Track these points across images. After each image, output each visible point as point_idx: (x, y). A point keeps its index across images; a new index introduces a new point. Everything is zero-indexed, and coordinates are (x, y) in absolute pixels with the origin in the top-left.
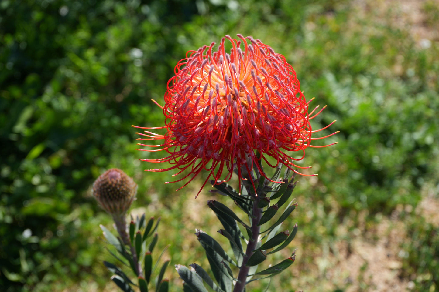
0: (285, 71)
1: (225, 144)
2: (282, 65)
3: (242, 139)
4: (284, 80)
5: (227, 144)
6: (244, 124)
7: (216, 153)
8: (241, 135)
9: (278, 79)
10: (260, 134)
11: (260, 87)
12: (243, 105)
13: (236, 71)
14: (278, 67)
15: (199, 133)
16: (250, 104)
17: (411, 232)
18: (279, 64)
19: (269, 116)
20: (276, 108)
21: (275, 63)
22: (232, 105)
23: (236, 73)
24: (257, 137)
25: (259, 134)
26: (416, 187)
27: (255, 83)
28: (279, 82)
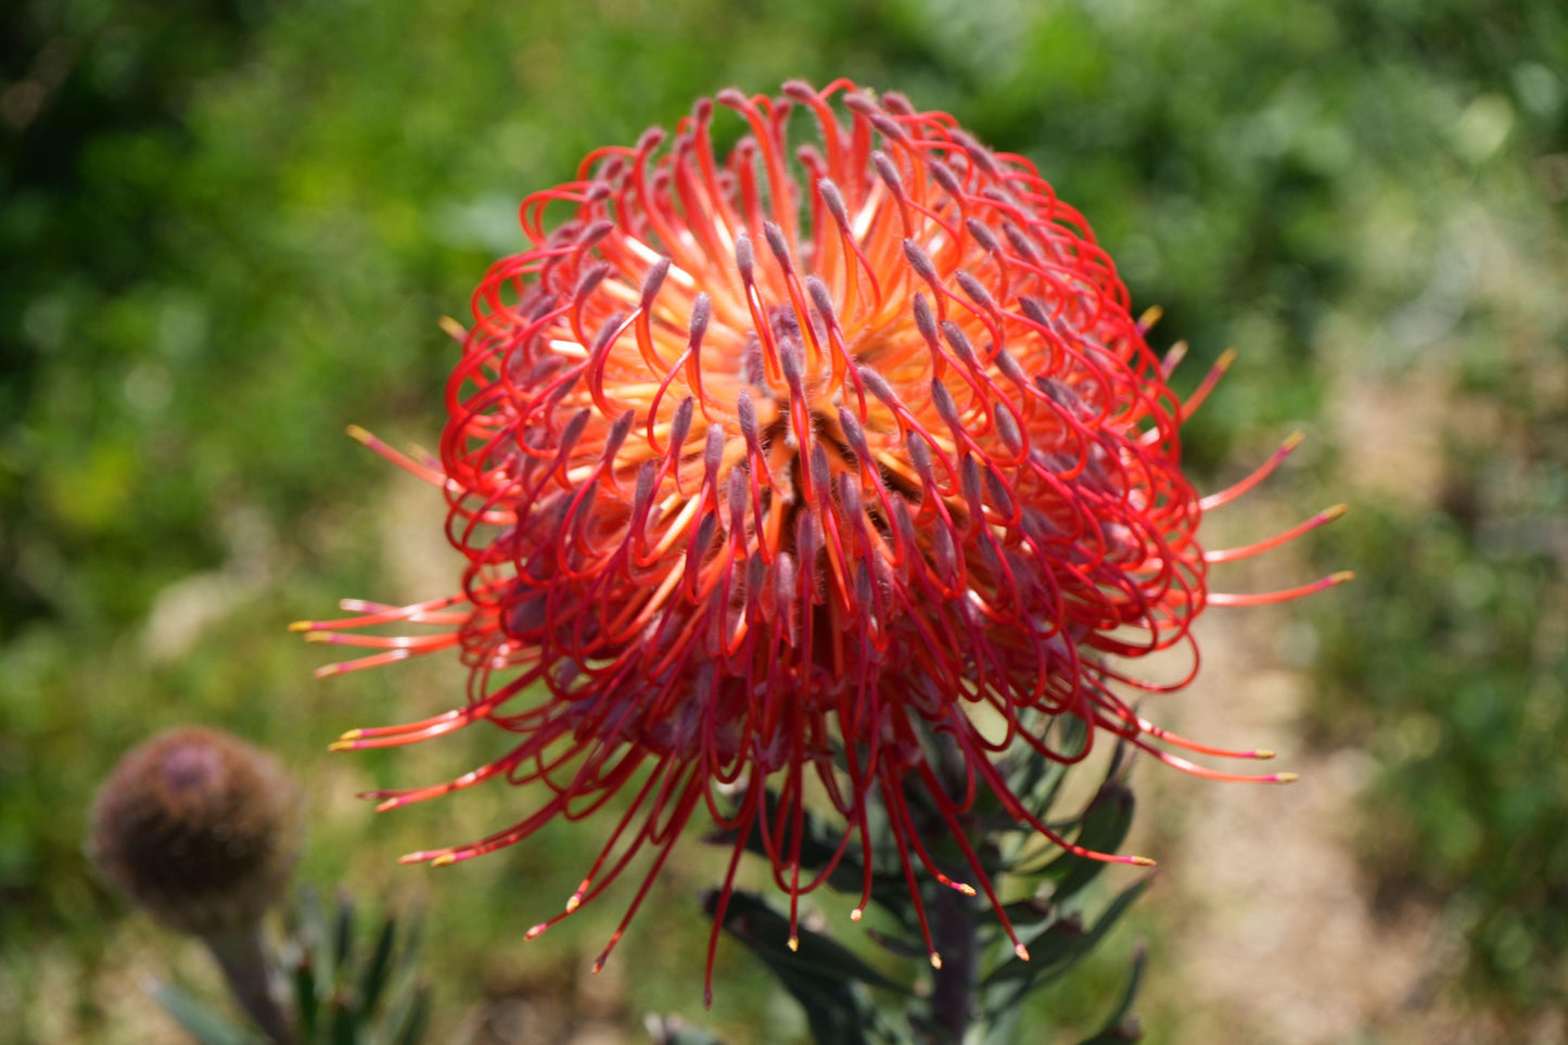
1: (814, 689)
6: (906, 583)
10: (987, 617)
11: (967, 379)
12: (894, 481)
14: (1032, 245)
15: (663, 644)
16: (929, 482)
17: (1321, 548)
20: (1056, 471)
21: (1015, 230)
22: (837, 498)
25: (981, 618)
26: (1298, 351)
27: (940, 363)
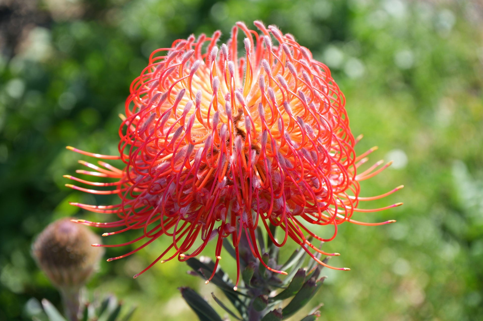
0: (323, 90)
2: (319, 79)
3: (231, 190)
4: (319, 104)
5: (205, 195)
6: (236, 166)
7: (186, 208)
8: (229, 183)
9: (306, 100)
10: (262, 187)
11: (271, 106)
13: (234, 75)
14: (310, 80)
15: (163, 171)
16: (248, 132)
18: (314, 76)
19: (280, 157)
23: (232, 78)
24: (255, 191)
25: (259, 187)
28: (307, 103)
